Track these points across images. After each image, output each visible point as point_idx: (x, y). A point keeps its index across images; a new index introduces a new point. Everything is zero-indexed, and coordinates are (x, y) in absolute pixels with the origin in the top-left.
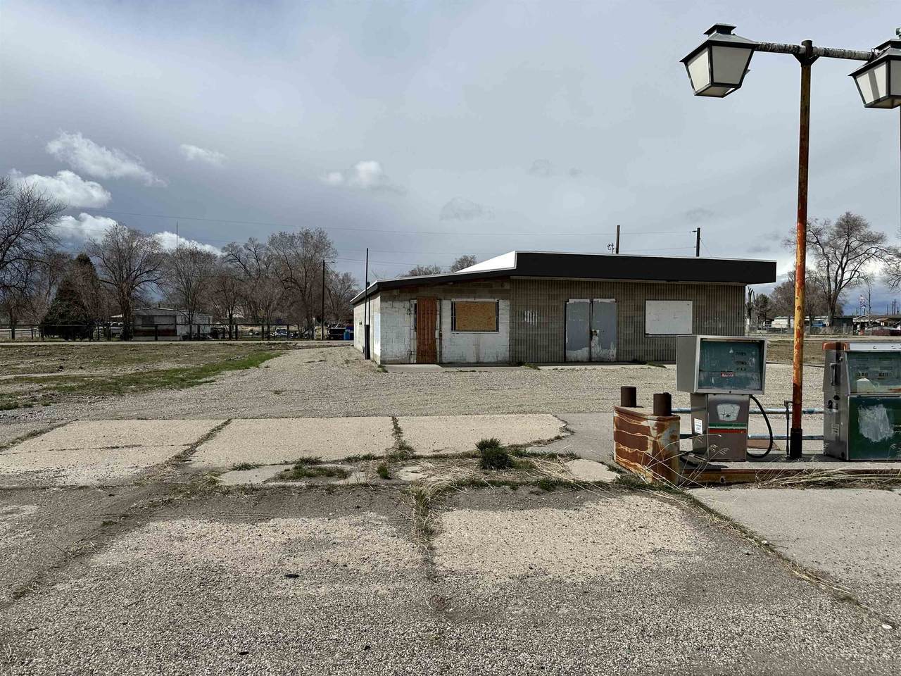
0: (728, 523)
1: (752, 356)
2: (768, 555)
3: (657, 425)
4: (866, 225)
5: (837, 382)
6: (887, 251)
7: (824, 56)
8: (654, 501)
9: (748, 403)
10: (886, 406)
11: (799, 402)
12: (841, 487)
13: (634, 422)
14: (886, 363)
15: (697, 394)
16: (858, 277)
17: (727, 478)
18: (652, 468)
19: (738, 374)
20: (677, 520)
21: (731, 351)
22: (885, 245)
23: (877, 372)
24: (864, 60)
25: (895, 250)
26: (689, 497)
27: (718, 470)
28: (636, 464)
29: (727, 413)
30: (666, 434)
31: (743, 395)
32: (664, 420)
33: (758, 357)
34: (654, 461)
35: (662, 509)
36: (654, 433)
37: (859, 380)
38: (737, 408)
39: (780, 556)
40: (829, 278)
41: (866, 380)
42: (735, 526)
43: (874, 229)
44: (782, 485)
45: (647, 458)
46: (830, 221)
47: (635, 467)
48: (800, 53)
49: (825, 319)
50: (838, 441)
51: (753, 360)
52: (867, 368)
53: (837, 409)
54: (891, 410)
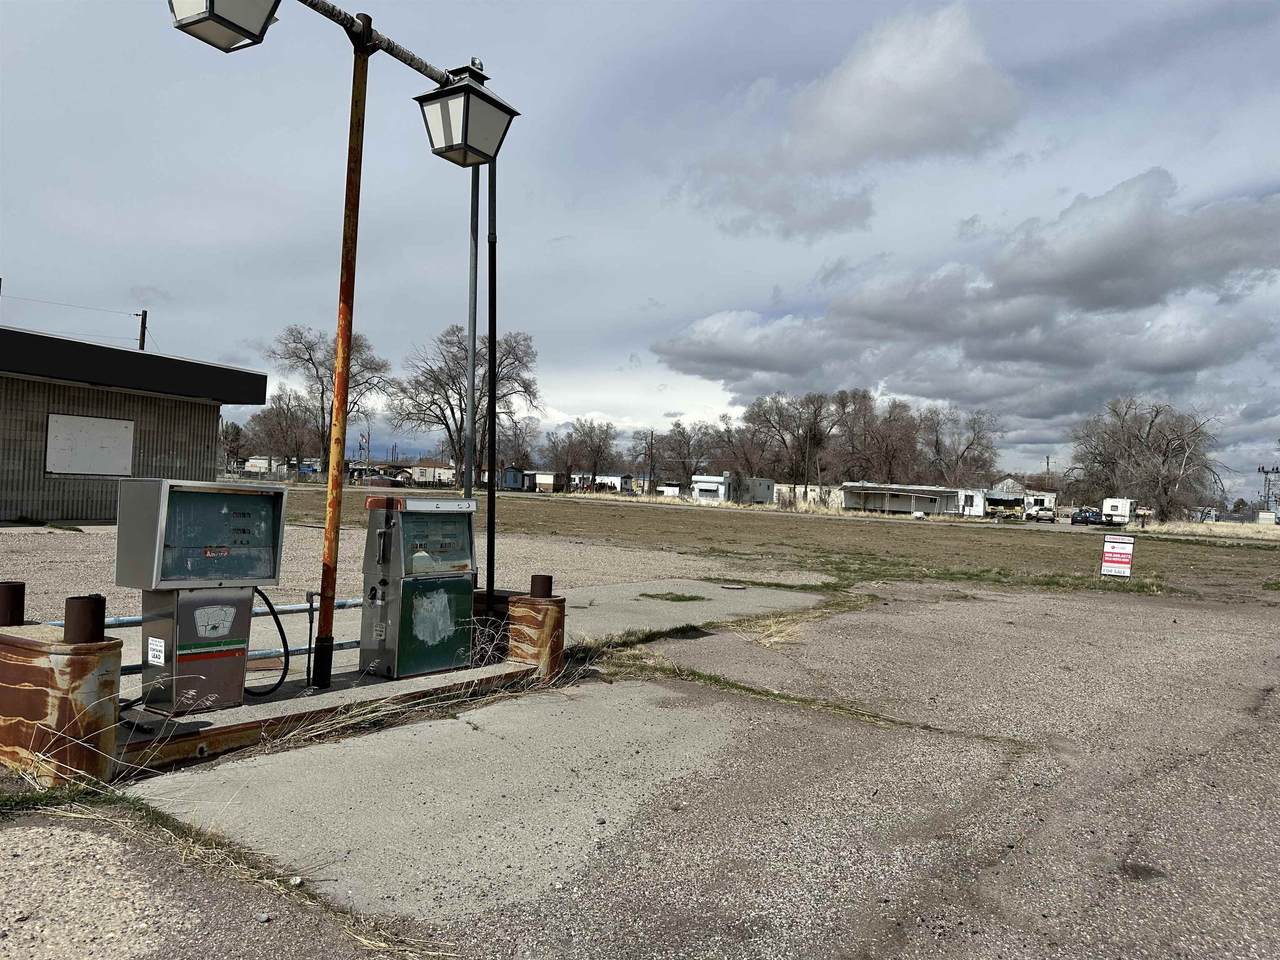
0: (220, 853)
1: (261, 519)
2: (305, 910)
3: (71, 664)
4: (369, 348)
5: (385, 559)
6: (392, 383)
7: (386, 50)
8: (57, 831)
9: (249, 602)
10: (448, 592)
11: (330, 594)
12: (391, 726)
13: (15, 660)
14: (449, 528)
15: (157, 592)
16: (358, 411)
17: (210, 745)
18: (53, 756)
19: (234, 552)
20: (111, 871)
21: (225, 511)
22: (389, 376)
23: (438, 542)
24: (436, 80)
25: (399, 383)
26: (138, 806)
27: (192, 733)
28: (17, 749)
29: (212, 622)
30: (90, 681)
31: (242, 588)
32: (89, 652)
33: (270, 521)
34: (60, 741)
35: (77, 849)
36: (63, 682)
37: (416, 555)
38: (231, 611)
39: (327, 906)
40: (323, 409)
41: (424, 554)
42: (239, 858)
43: (378, 354)
44: (305, 740)
45: (43, 736)
46: (326, 335)
47: (14, 756)
48: (354, 29)
49: (316, 462)
50: (383, 650)
51: (263, 525)
52: (427, 536)
53: (383, 599)
54: (452, 596)
